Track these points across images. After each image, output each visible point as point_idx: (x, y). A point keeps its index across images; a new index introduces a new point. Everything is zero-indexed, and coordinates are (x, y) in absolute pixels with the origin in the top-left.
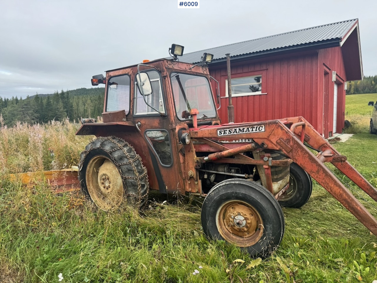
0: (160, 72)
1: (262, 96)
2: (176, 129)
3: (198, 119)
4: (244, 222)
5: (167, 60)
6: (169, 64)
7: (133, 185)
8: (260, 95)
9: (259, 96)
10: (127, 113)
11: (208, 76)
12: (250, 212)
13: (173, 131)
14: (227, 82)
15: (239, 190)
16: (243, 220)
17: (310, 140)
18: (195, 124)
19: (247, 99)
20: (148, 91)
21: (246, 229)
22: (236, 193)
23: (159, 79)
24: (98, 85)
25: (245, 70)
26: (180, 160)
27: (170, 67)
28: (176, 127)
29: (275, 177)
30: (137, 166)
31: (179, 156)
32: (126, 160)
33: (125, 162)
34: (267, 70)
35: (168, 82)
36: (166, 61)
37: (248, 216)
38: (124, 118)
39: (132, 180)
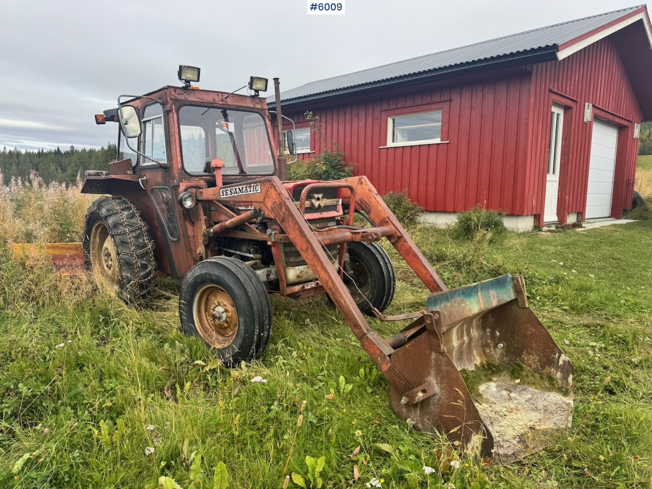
0: (163, 105)
1: (441, 145)
2: (181, 187)
3: (223, 175)
4: (224, 315)
5: (175, 88)
6: (178, 94)
7: (127, 263)
8: (438, 144)
9: (436, 146)
10: (134, 164)
11: (265, 112)
12: (231, 302)
13: (175, 189)
14: (390, 121)
15: (213, 271)
16: (223, 313)
17: (371, 211)
18: (219, 182)
19: (418, 151)
20: (134, 131)
21: (226, 325)
22: (210, 274)
23: (162, 115)
24: (105, 123)
25: (418, 101)
26: (187, 233)
27: (181, 97)
28: (181, 184)
29: (292, 260)
30: (137, 237)
31: (186, 227)
32: (121, 228)
33: (119, 231)
34: (451, 100)
35: (172, 120)
36: (172, 89)
37: (229, 308)
38: (130, 170)
39: (127, 256)
